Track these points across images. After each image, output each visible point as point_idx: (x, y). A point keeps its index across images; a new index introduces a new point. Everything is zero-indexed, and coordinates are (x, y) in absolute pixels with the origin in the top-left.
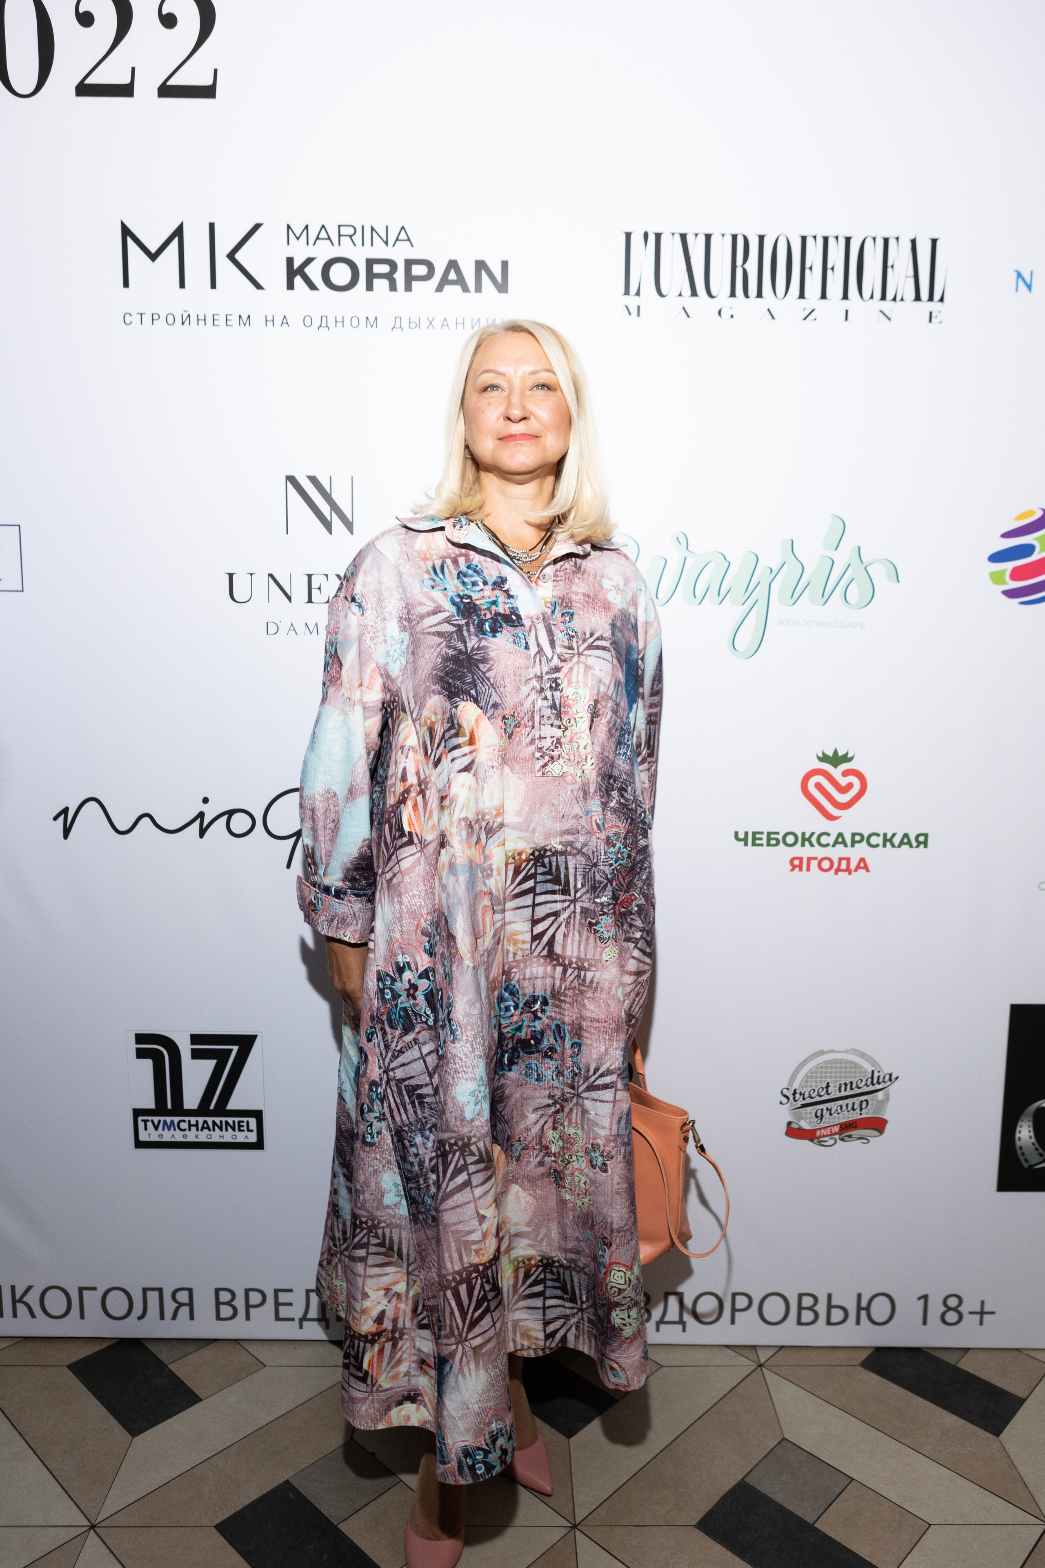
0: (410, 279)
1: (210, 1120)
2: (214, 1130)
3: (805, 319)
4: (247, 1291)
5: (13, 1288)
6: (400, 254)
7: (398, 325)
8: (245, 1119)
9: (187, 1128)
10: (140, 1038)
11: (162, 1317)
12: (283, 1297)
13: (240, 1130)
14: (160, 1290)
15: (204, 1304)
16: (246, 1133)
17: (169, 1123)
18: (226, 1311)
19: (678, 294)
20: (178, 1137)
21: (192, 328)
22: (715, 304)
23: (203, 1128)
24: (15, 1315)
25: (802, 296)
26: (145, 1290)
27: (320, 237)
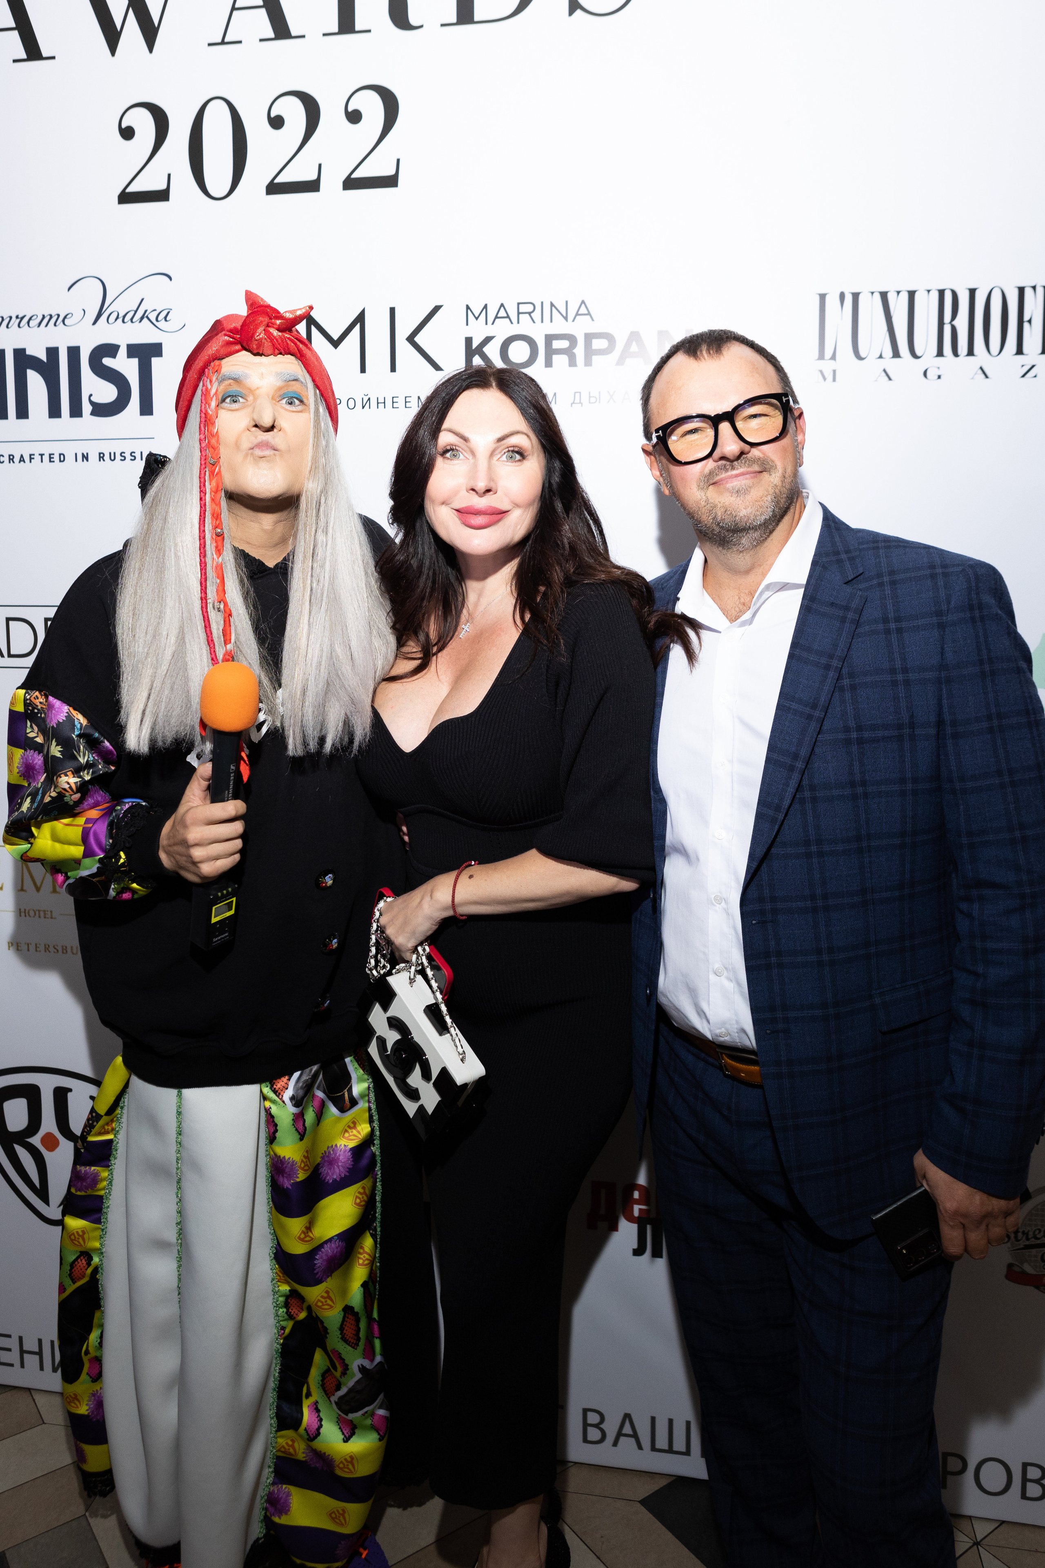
0: (589, 353)
3: (1023, 376)
6: (579, 328)
7: (577, 400)
19: (878, 355)
21: (373, 411)
22: (920, 365)
25: (1020, 351)
27: (499, 315)
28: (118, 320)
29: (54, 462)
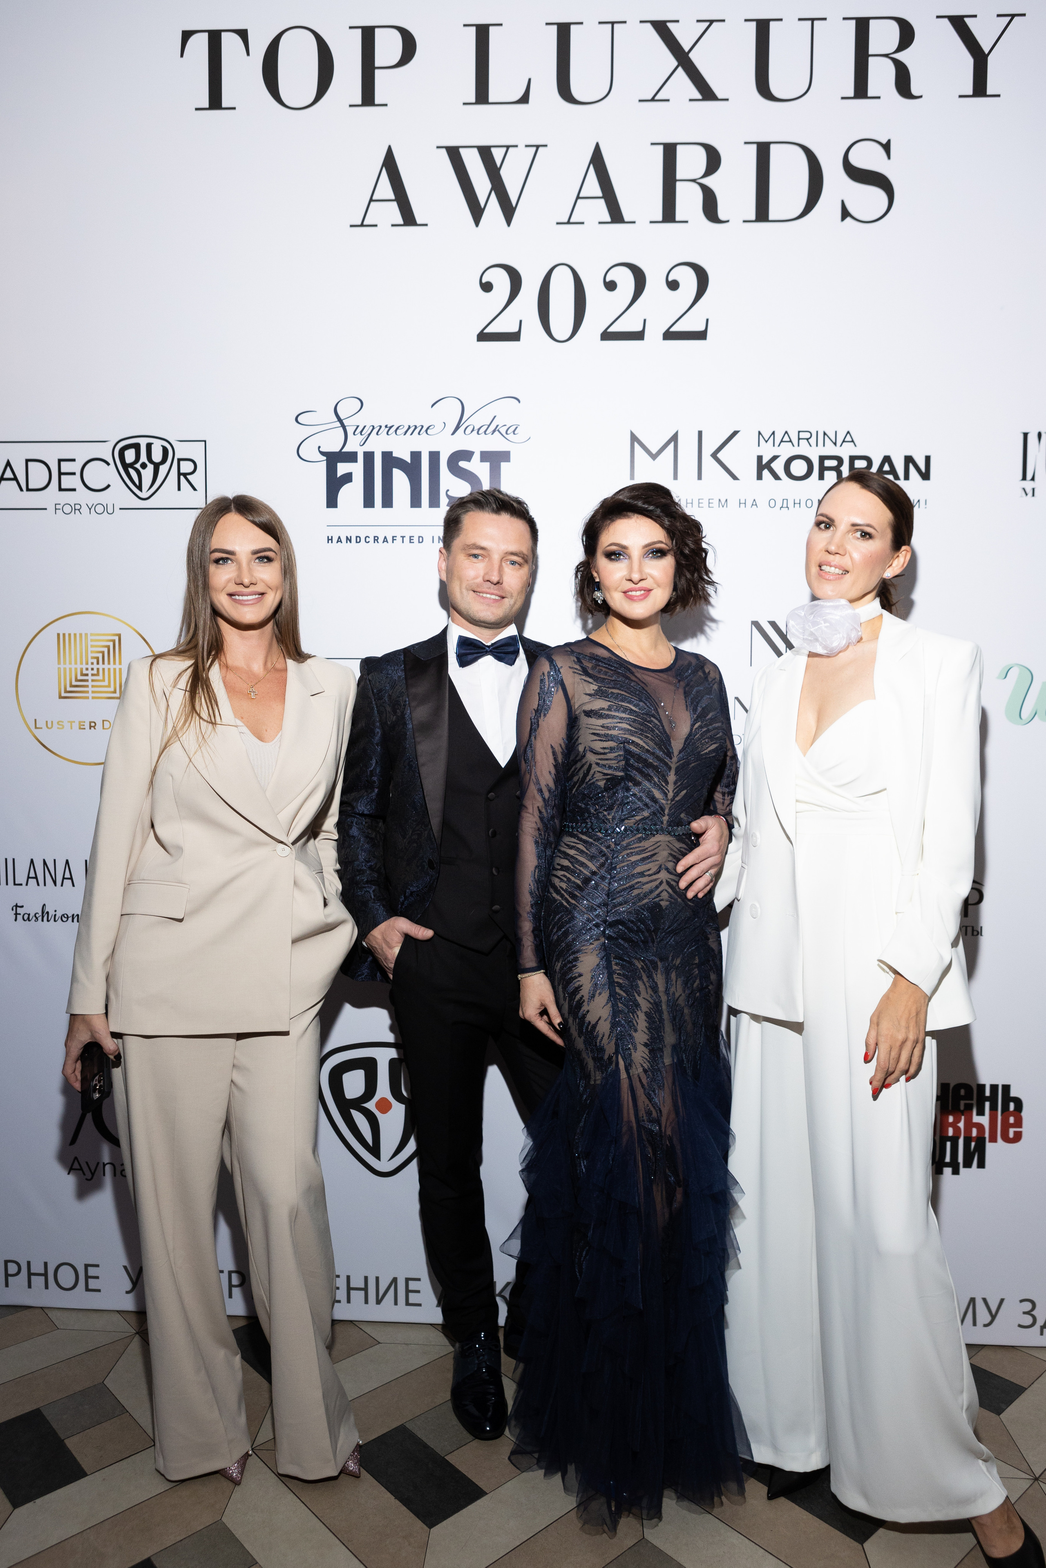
27: (784, 440)
28: (473, 432)
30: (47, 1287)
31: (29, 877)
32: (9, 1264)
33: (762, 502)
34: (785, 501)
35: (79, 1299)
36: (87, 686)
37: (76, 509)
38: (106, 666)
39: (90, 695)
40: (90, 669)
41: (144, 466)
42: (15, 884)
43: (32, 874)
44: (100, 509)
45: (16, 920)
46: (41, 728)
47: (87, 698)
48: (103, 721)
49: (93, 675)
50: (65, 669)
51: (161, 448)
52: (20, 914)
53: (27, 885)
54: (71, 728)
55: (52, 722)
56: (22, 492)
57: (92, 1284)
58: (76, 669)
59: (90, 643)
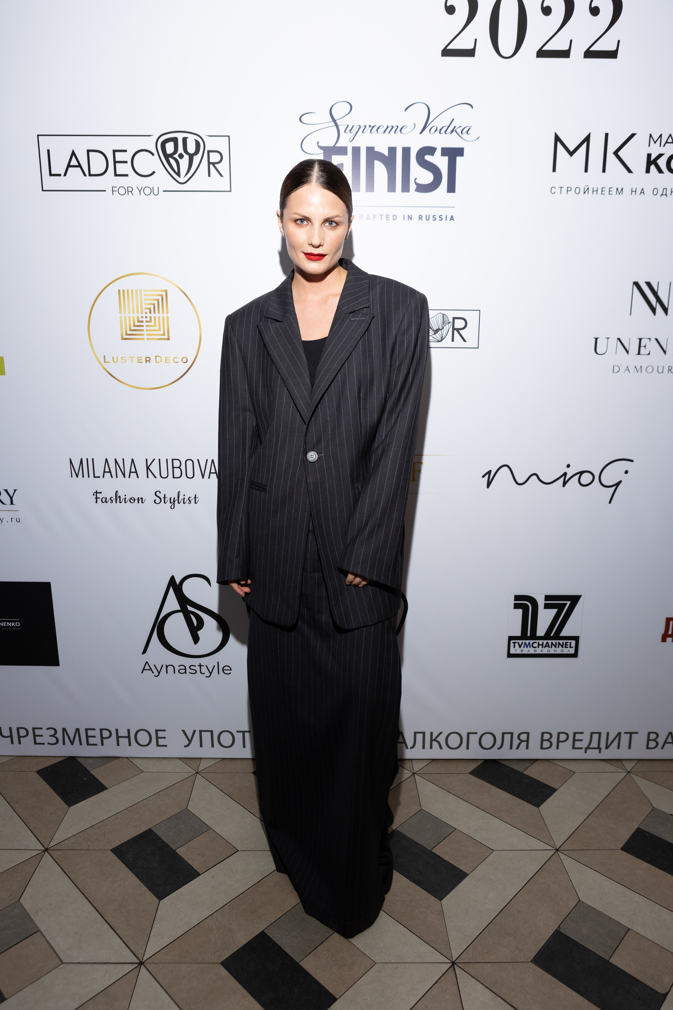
1: (550, 642)
2: (551, 647)
4: (559, 734)
5: (432, 733)
8: (569, 641)
9: (537, 646)
10: (517, 598)
11: (511, 748)
12: (578, 737)
13: (566, 647)
14: (512, 734)
15: (535, 741)
16: (569, 649)
17: (527, 644)
18: (546, 744)
20: (532, 651)
21: (590, 196)
23: (546, 646)
24: (431, 748)
26: (503, 734)
27: (668, 141)
28: (436, 132)
29: (389, 220)
30: (130, 745)
31: (104, 472)
32: (103, 731)
33: (648, 191)
34: (665, 190)
35: (153, 751)
36: (143, 330)
37: (129, 191)
38: (157, 315)
39: (145, 337)
40: (144, 317)
41: (181, 156)
42: (94, 477)
43: (107, 470)
44: (147, 191)
45: (96, 502)
46: (109, 362)
47: (143, 339)
48: (156, 356)
49: (147, 322)
50: (125, 317)
51: (195, 141)
52: (99, 498)
53: (103, 477)
54: (132, 362)
55: (117, 357)
56: (85, 177)
57: (161, 742)
58: (134, 317)
59: (144, 297)
